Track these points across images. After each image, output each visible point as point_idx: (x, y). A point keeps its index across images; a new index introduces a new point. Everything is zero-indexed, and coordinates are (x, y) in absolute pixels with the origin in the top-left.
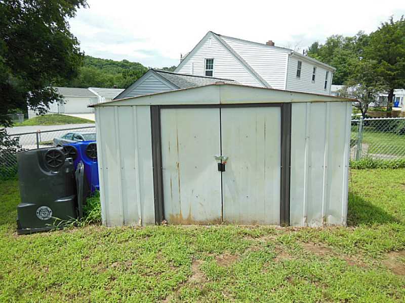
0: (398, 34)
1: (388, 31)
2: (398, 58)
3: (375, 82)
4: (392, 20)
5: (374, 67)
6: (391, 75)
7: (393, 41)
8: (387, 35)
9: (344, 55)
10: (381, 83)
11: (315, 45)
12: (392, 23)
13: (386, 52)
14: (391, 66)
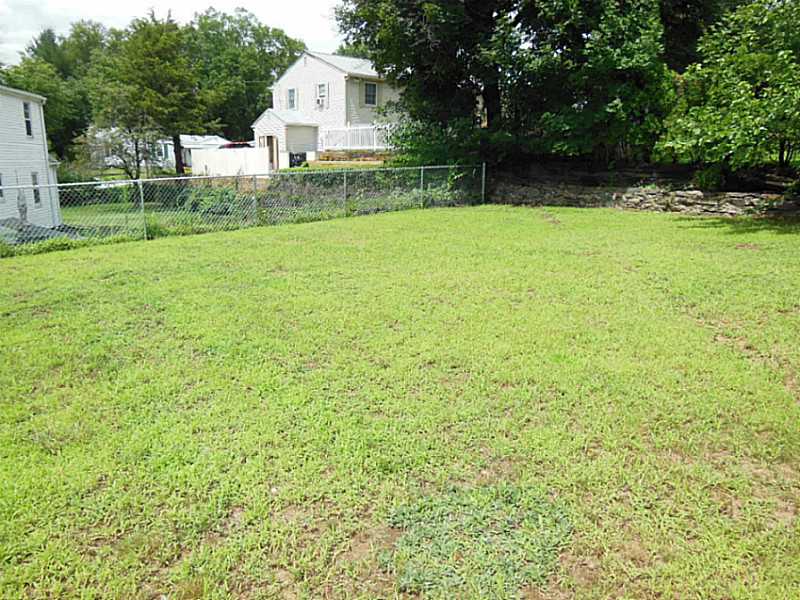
0: (165, 44)
1: (149, 35)
2: (169, 85)
3: (140, 125)
4: (152, 16)
5: (135, 97)
6: (164, 114)
7: (158, 53)
8: (147, 43)
9: (108, 66)
10: (150, 126)
11: (48, 37)
12: (154, 20)
13: (151, 74)
14: (163, 98)
